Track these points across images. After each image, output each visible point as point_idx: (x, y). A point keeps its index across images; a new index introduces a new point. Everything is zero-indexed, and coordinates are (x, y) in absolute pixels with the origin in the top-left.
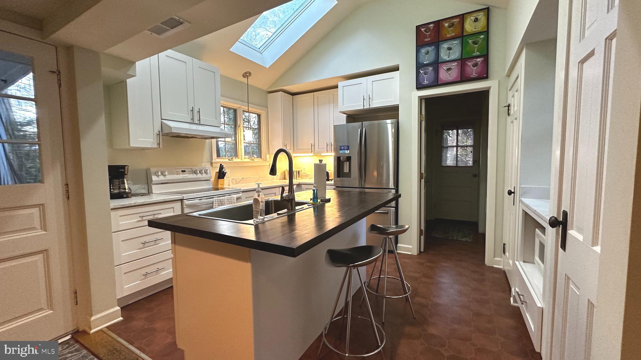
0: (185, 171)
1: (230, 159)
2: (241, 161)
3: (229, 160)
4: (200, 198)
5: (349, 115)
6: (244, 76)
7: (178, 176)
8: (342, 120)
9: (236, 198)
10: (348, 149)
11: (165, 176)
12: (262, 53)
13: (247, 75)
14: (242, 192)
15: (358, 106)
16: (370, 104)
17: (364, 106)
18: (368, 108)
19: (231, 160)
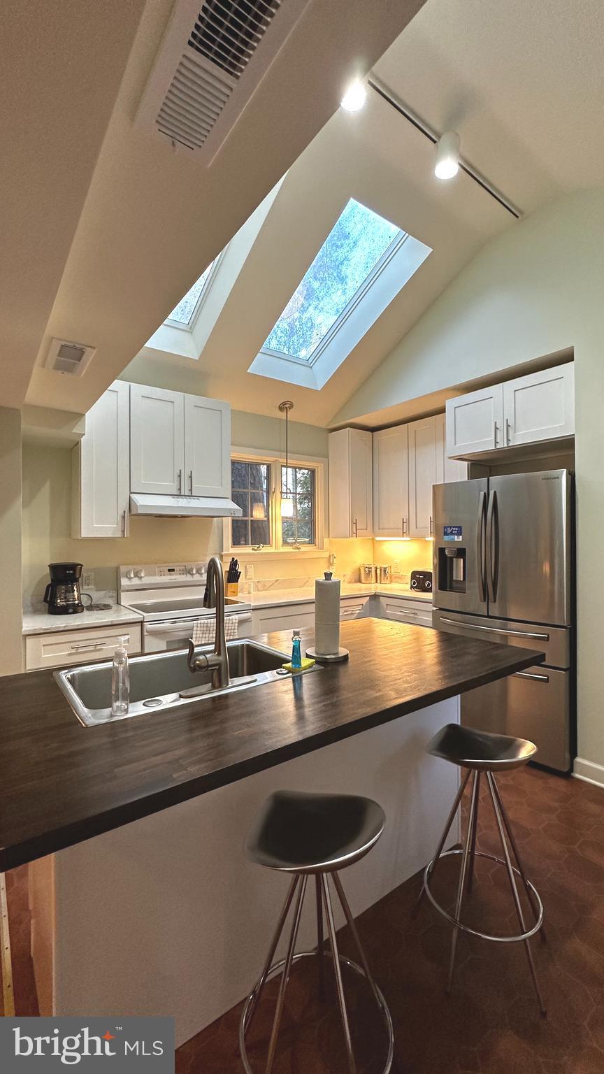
0: (173, 570)
1: (256, 548)
2: (276, 551)
3: (253, 549)
4: (174, 620)
5: (473, 462)
6: (281, 409)
7: (163, 578)
8: (460, 472)
9: (237, 621)
10: (459, 534)
11: (141, 578)
12: (311, 367)
13: (284, 407)
14: (253, 610)
15: (485, 444)
16: (510, 438)
17: (496, 442)
18: (506, 446)
19: (256, 550)
